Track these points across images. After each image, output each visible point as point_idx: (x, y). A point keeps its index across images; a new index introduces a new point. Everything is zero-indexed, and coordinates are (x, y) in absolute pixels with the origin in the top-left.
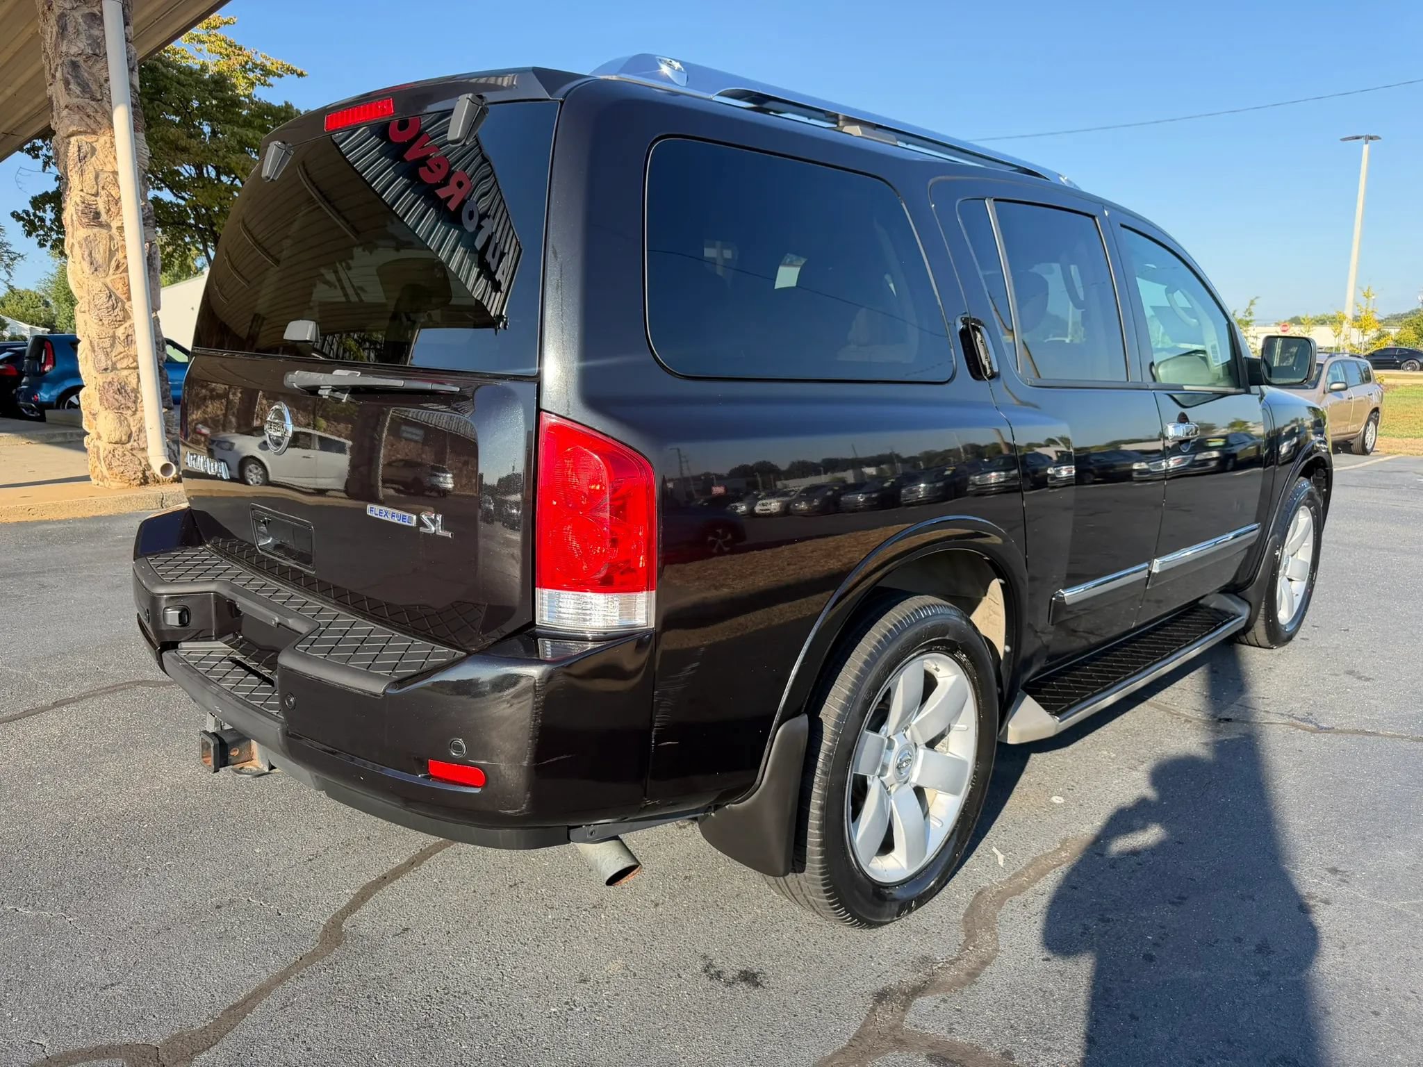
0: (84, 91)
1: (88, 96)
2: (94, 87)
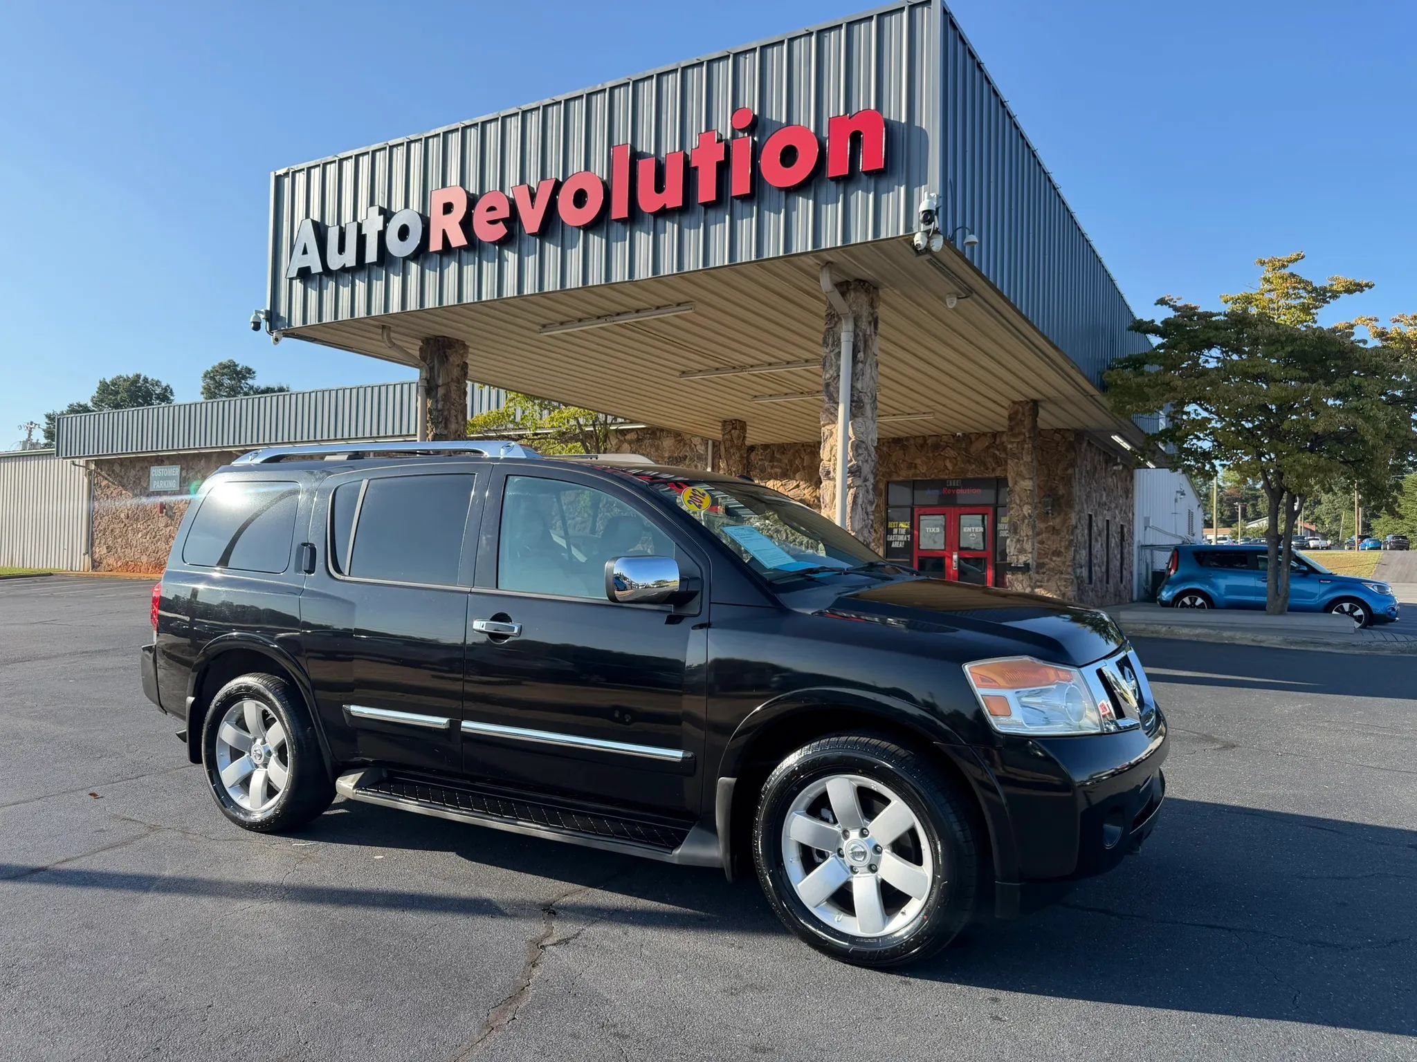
2: (836, 395)
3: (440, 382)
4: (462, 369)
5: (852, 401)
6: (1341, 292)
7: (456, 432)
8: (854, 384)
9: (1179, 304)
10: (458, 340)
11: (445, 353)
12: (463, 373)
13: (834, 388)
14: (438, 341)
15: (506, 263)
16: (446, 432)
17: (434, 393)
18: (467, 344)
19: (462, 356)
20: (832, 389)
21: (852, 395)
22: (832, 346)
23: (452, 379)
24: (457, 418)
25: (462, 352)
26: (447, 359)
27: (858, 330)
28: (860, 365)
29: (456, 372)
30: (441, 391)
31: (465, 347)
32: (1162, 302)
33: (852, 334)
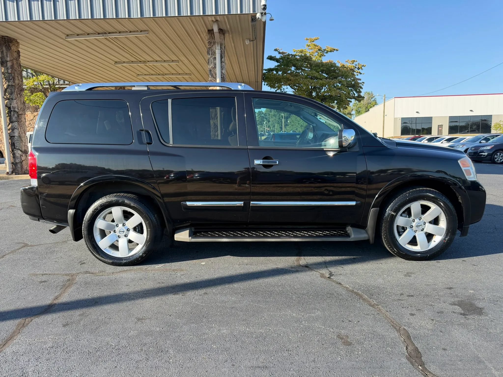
0: (212, 76)
1: (213, 77)
2: (214, 75)
3: (8, 59)
4: (18, 53)
5: (221, 78)
6: (329, 51)
7: (19, 84)
8: (222, 71)
9: (281, 51)
10: (14, 39)
11: (9, 45)
12: (18, 56)
13: (213, 72)
14: (5, 38)
15: (57, 3)
16: (14, 84)
17: (5, 65)
18: (18, 41)
19: (17, 47)
20: (212, 72)
21: (221, 75)
22: (211, 55)
23: (14, 58)
24: (18, 78)
25: (17, 45)
26: (11, 48)
27: (222, 49)
28: (223, 63)
29: (15, 55)
30: (9, 64)
31: (18, 43)
32: (276, 50)
33: (220, 50)
